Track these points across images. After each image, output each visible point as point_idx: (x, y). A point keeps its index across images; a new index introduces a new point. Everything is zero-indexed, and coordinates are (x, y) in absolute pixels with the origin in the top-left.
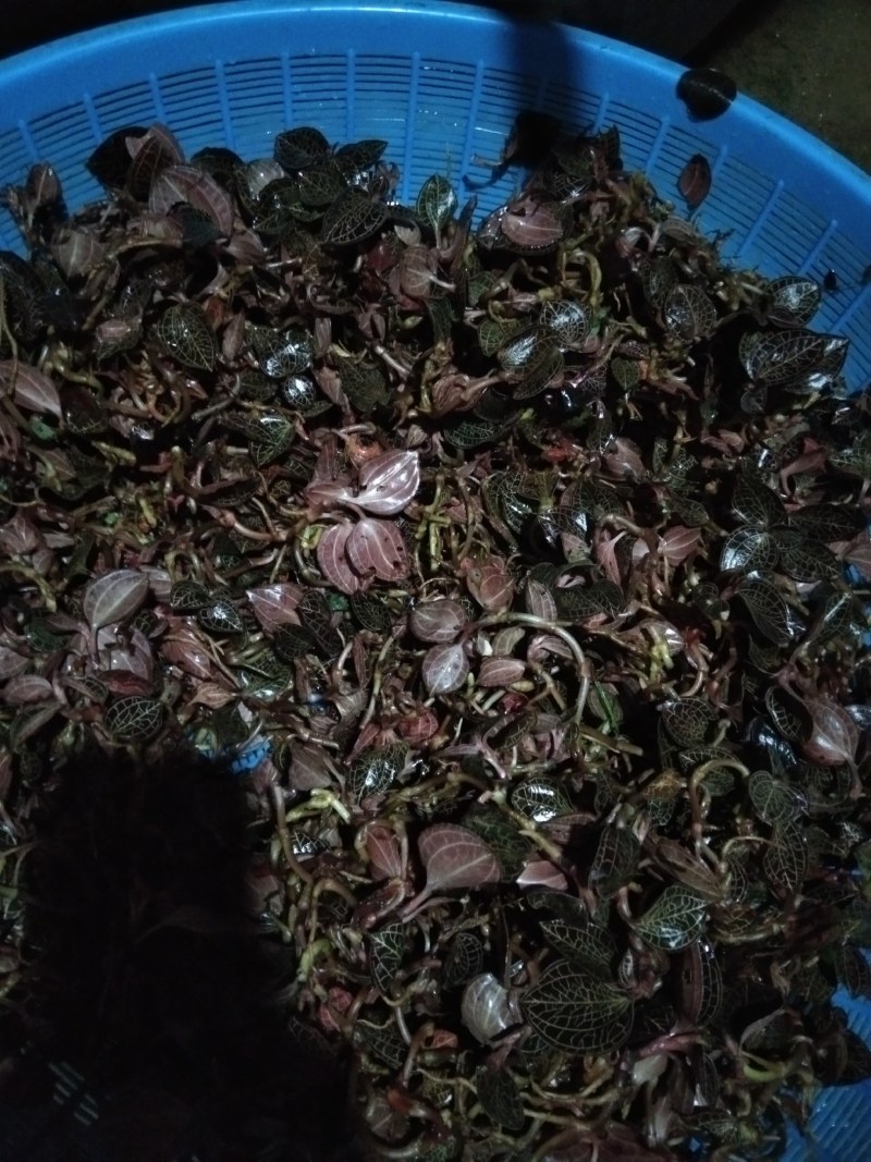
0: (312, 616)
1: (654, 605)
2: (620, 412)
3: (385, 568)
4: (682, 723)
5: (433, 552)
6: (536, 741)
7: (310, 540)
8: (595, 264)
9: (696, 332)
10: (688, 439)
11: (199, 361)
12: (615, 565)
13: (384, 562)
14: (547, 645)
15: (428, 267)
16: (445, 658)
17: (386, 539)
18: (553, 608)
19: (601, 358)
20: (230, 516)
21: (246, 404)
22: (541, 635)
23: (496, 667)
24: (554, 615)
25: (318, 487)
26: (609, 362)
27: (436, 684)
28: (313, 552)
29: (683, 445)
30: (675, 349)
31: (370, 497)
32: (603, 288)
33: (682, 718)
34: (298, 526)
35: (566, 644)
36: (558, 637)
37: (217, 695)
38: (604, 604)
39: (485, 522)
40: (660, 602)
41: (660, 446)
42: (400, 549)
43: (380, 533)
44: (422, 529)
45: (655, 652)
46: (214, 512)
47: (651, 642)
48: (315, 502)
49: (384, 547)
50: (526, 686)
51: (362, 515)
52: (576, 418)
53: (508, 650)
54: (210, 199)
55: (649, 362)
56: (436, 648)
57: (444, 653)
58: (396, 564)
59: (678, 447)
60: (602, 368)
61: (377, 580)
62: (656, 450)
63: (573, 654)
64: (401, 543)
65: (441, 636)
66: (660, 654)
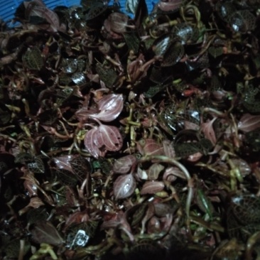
0: (77, 167)
1: (235, 152)
2: (220, 74)
3: (111, 146)
4: (244, 210)
5: (132, 138)
6: (160, 222)
7: (81, 136)
8: (196, 9)
9: (247, 29)
10: (252, 78)
11: (36, 67)
12: (213, 134)
13: (110, 143)
14: (173, 172)
15: (123, 21)
16: (123, 181)
17: (112, 134)
18: (173, 152)
19: (204, 48)
20: (53, 130)
21: (61, 87)
22: (170, 167)
23: (149, 185)
24: (174, 155)
25: (81, 113)
26: (208, 50)
27: (118, 194)
28: (83, 141)
29: (250, 81)
30: (238, 37)
31: (102, 115)
32: (202, 19)
33: (244, 208)
34: (76, 130)
35: (181, 170)
36: (177, 167)
37: (37, 203)
38: (200, 148)
39: (158, 125)
40: (238, 150)
41: (239, 85)
42: (119, 138)
43: (109, 131)
44: (127, 128)
45: (232, 174)
46: (46, 128)
47: (230, 168)
48: (81, 119)
49: (111, 137)
50: (163, 194)
51: (100, 123)
52: (198, 78)
53: (156, 176)
54: (50, 16)
55: (227, 47)
56: (121, 176)
57: (123, 178)
58: (117, 145)
59: (247, 82)
60: (205, 53)
61: (109, 152)
62: (238, 87)
63: (185, 175)
64: (120, 136)
65: (123, 170)
66: (235, 174)
